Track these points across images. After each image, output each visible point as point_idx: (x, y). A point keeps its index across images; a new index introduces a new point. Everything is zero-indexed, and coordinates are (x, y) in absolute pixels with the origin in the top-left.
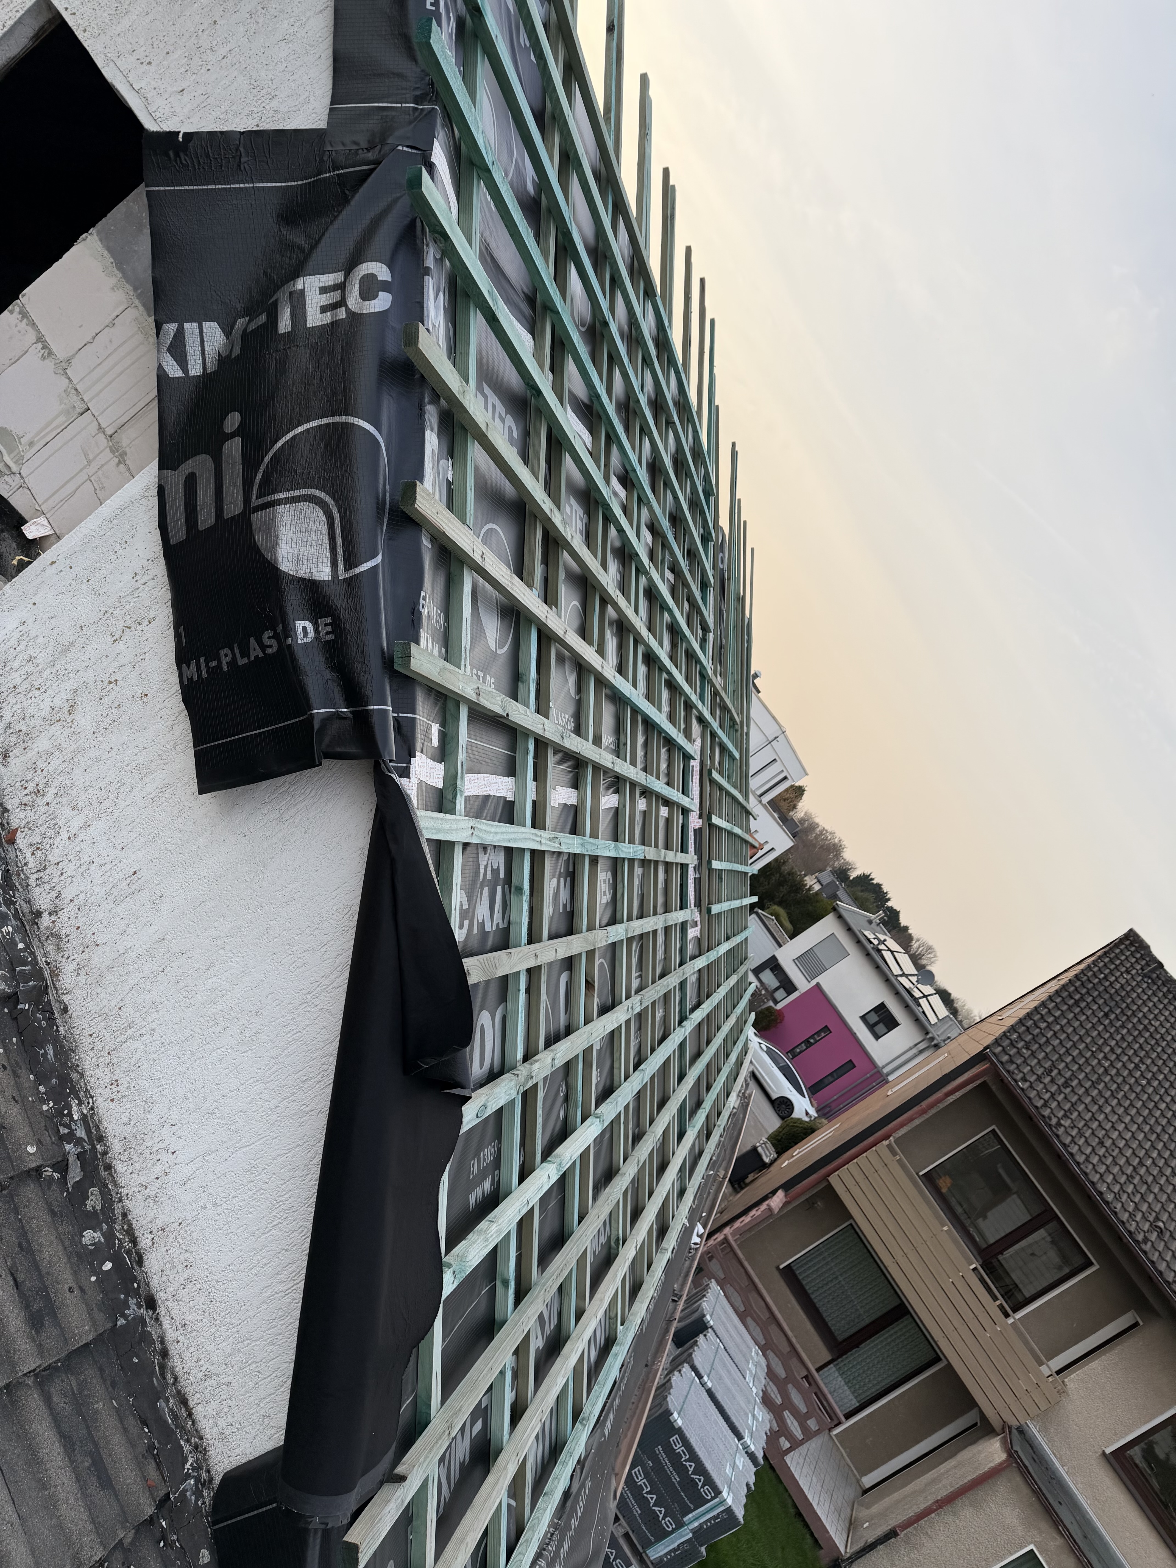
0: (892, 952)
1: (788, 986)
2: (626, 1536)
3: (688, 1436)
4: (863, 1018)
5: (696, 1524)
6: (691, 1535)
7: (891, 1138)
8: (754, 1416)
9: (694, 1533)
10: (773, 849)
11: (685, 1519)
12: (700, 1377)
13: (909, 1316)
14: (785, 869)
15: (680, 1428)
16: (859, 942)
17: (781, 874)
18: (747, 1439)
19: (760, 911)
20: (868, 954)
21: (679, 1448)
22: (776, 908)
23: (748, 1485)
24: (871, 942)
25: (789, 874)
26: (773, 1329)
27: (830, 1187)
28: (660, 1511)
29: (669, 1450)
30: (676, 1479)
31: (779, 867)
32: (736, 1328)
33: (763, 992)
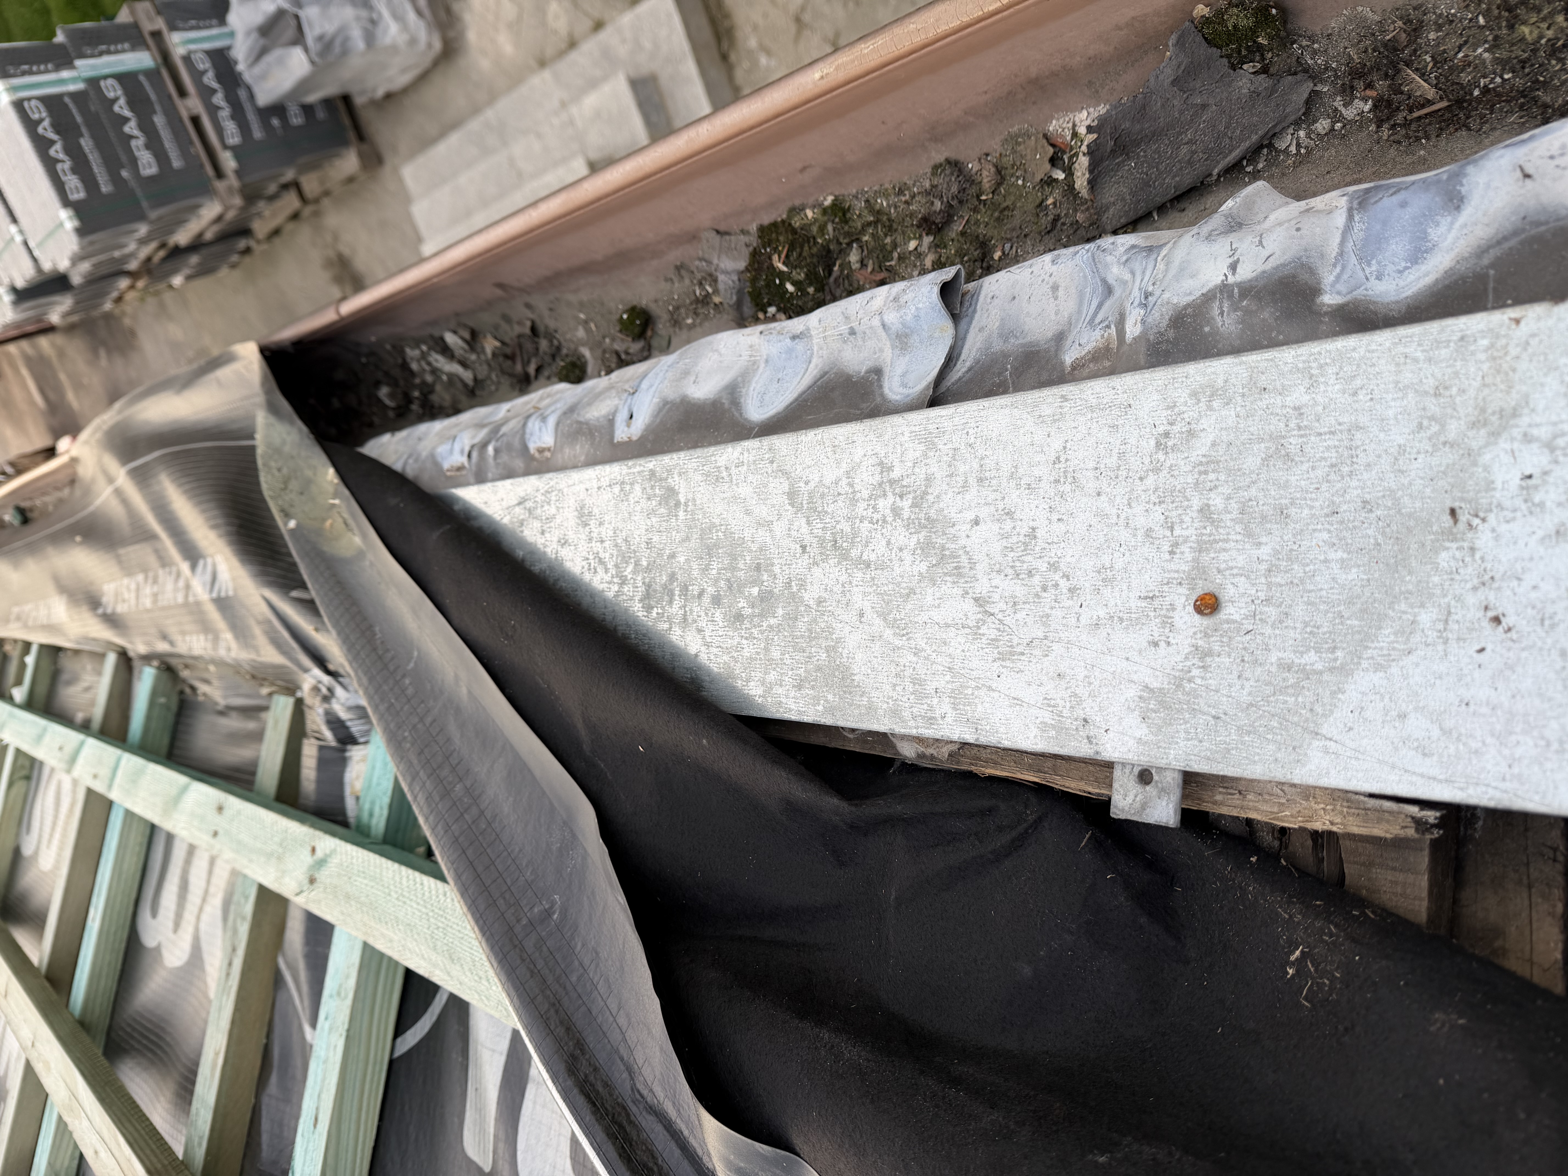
2: (182, 93)
5: (65, 74)
6: (77, 63)
9: (71, 64)
11: (82, 87)
12: (26, 243)
15: (65, 207)
29: (90, 182)
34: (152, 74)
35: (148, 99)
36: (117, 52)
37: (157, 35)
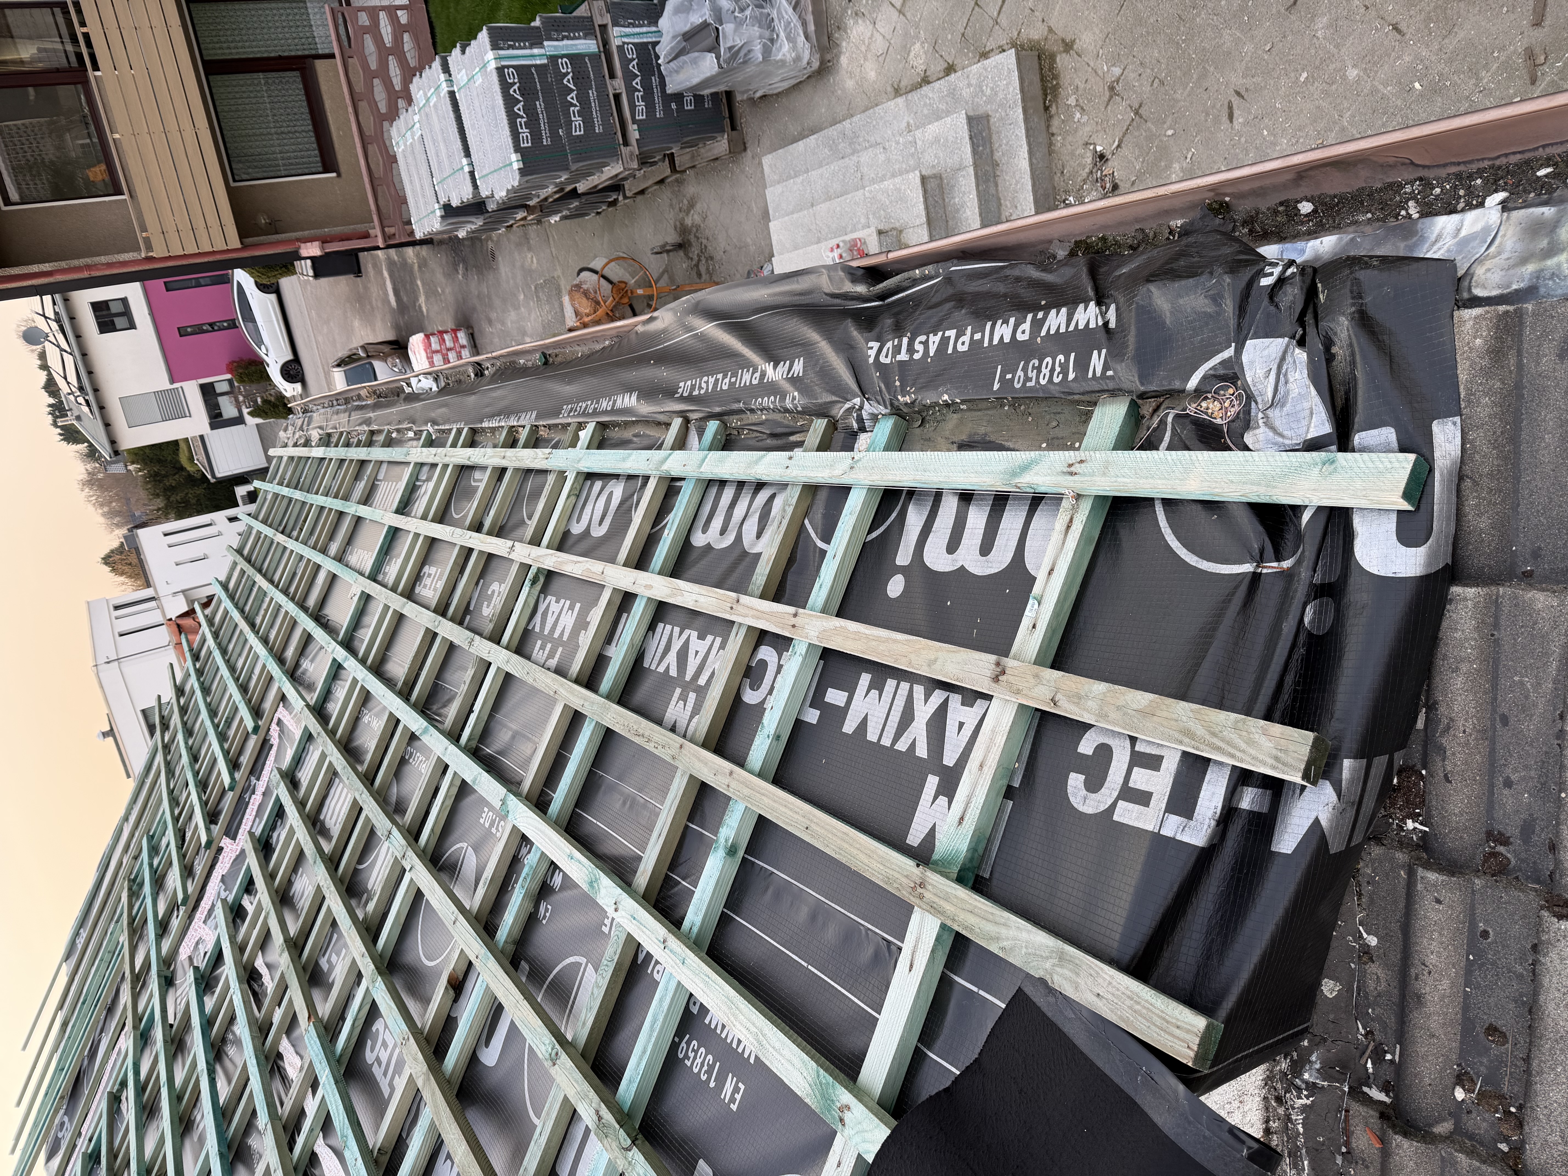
0: (65, 378)
1: (208, 392)
2: (612, 76)
3: (510, 140)
4: (132, 326)
5: (536, 51)
6: (546, 43)
7: (143, 255)
8: (428, 100)
9: (542, 43)
10: (166, 535)
11: (546, 61)
12: (472, 174)
13: (206, 58)
14: (160, 502)
15: (516, 151)
16: (102, 408)
17: (168, 499)
18: (445, 88)
19: (209, 477)
20: (96, 390)
21: (525, 132)
22: (189, 468)
23: (463, 52)
24: (87, 401)
25: (158, 495)
26: (369, 131)
27: (242, 236)
28: (568, 81)
29: (536, 135)
30: (540, 105)
31: (167, 507)
32: (411, 182)
33: (241, 398)
34: (593, 57)
35: (589, 77)
36: (575, 38)
37: (603, 27)
